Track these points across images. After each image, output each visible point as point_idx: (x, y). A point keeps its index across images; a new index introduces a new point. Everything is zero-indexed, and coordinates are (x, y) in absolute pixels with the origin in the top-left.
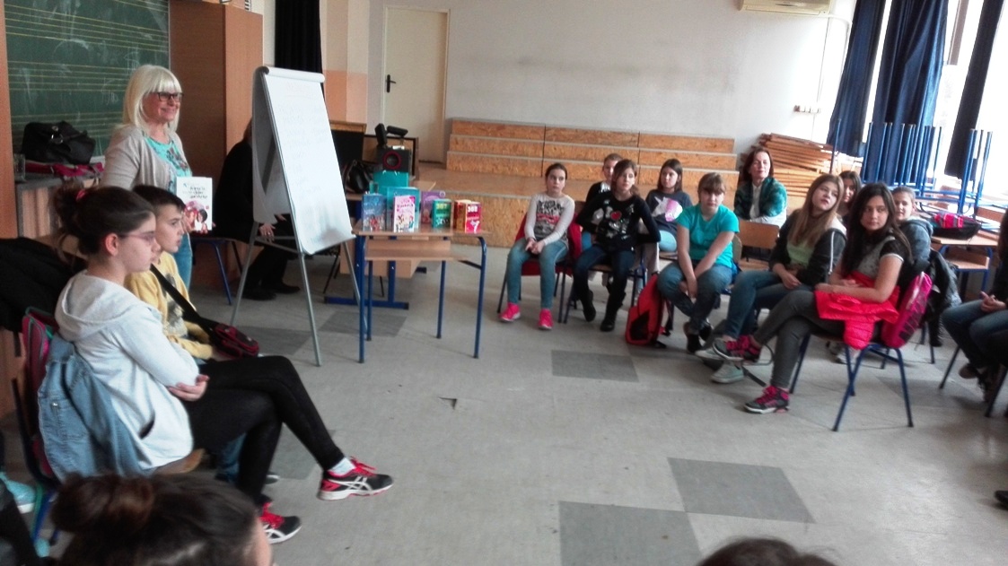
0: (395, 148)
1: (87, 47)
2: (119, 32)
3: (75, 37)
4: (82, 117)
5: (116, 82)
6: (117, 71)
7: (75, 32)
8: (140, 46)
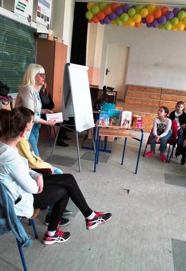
0: (109, 94)
1: (8, 55)
2: (20, 50)
3: (4, 51)
4: (6, 79)
5: (18, 68)
6: (18, 64)
7: (5, 49)
8: (26, 55)
